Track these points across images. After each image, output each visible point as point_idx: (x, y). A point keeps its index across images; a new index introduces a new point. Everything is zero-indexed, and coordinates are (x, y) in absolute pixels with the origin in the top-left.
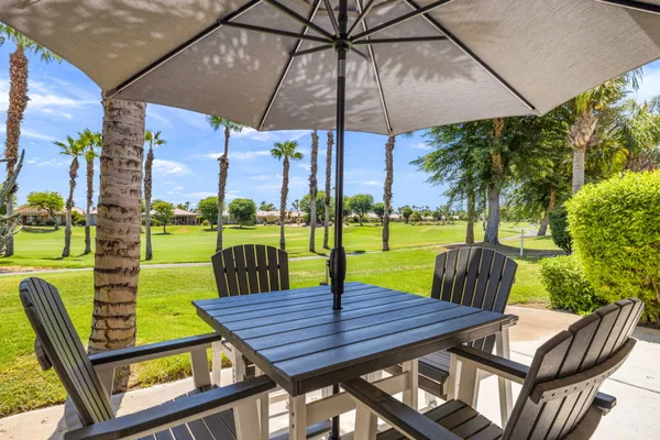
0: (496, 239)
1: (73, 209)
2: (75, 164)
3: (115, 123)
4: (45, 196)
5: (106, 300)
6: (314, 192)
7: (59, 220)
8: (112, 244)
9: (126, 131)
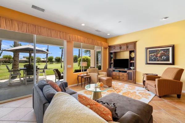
4: (7, 56)
7: (11, 62)
8: (16, 65)
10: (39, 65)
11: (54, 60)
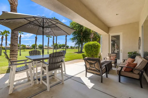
0: (82, 51)
1: (2, 46)
2: (3, 37)
3: (13, 33)
5: (12, 59)
6: (54, 43)
8: (13, 51)
9: (15, 34)
10: (24, 51)
11: (37, 47)
